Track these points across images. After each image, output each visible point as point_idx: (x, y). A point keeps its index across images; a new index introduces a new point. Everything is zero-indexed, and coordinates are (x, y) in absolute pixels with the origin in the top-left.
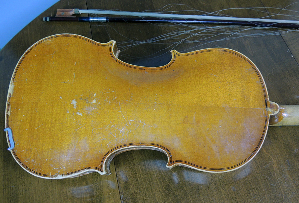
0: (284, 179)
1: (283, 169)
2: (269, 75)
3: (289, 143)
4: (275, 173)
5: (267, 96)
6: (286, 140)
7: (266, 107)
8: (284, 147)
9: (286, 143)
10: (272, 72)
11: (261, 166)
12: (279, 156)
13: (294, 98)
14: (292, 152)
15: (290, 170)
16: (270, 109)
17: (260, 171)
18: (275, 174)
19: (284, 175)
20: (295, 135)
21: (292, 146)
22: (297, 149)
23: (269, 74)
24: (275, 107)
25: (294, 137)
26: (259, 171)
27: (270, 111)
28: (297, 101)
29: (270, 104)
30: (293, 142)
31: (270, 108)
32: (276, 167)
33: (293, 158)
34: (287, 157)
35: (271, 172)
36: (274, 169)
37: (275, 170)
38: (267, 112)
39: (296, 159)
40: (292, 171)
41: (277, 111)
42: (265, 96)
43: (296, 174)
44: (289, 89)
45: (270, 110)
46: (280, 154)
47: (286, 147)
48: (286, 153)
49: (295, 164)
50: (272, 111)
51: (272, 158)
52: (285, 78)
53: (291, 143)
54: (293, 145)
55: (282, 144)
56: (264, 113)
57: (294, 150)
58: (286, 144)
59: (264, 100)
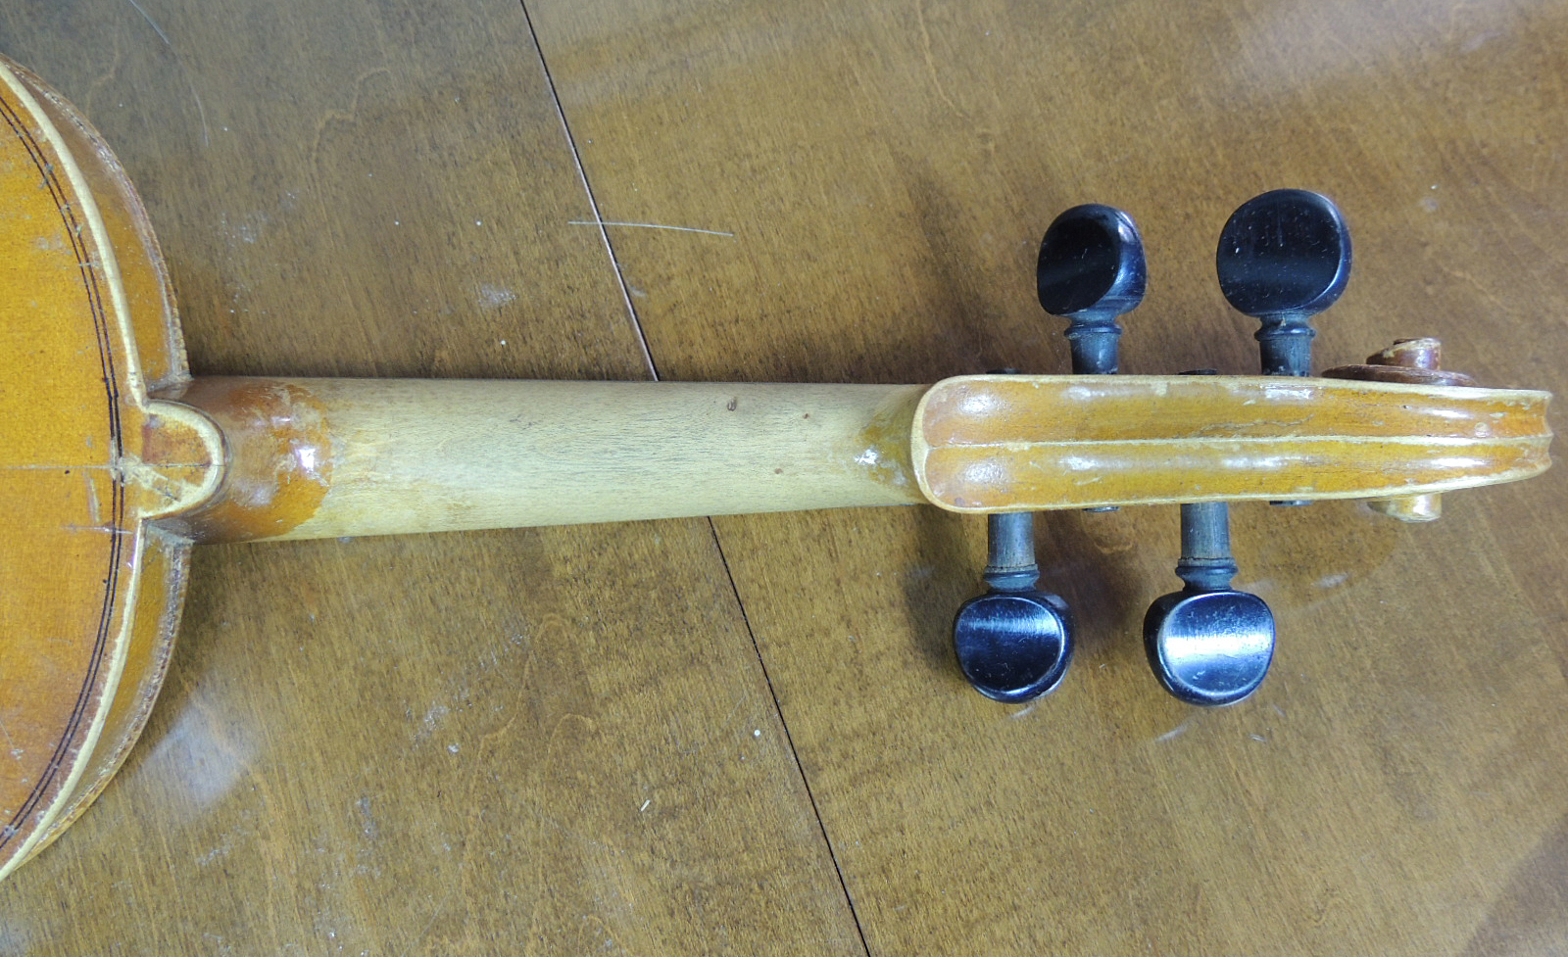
0: (323, 947)
1: (328, 867)
2: (328, 123)
3: (396, 662)
4: (269, 900)
5: (123, 360)
6: (373, 637)
7: (114, 451)
8: (355, 696)
9: (375, 665)
10: (354, 105)
11: (182, 856)
12: (313, 770)
13: (470, 306)
14: (406, 727)
15: (377, 874)
16: (144, 469)
17: (165, 891)
18: (271, 912)
19: (327, 914)
20: (445, 602)
21: (412, 682)
22: (444, 710)
23: (329, 114)
24: (184, 448)
25: (432, 610)
26: (156, 890)
27: (146, 486)
28: (493, 326)
29: (147, 431)
30: (426, 653)
31: (148, 457)
32: (279, 855)
33: (409, 779)
34: (367, 770)
35: (241, 894)
36: (269, 870)
37: (270, 877)
38: (119, 495)
39: (424, 786)
40: (390, 883)
41: (195, 478)
42: (110, 363)
43: (411, 903)
44: (451, 236)
45: (141, 474)
46: (323, 753)
47: (368, 695)
48: (361, 744)
49: (415, 829)
50: (158, 485)
51: (263, 786)
52: (434, 147)
53: (404, 665)
54: (418, 677)
55: (347, 670)
56: (99, 503)
57: (419, 717)
58: (369, 672)
59: (99, 391)
